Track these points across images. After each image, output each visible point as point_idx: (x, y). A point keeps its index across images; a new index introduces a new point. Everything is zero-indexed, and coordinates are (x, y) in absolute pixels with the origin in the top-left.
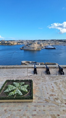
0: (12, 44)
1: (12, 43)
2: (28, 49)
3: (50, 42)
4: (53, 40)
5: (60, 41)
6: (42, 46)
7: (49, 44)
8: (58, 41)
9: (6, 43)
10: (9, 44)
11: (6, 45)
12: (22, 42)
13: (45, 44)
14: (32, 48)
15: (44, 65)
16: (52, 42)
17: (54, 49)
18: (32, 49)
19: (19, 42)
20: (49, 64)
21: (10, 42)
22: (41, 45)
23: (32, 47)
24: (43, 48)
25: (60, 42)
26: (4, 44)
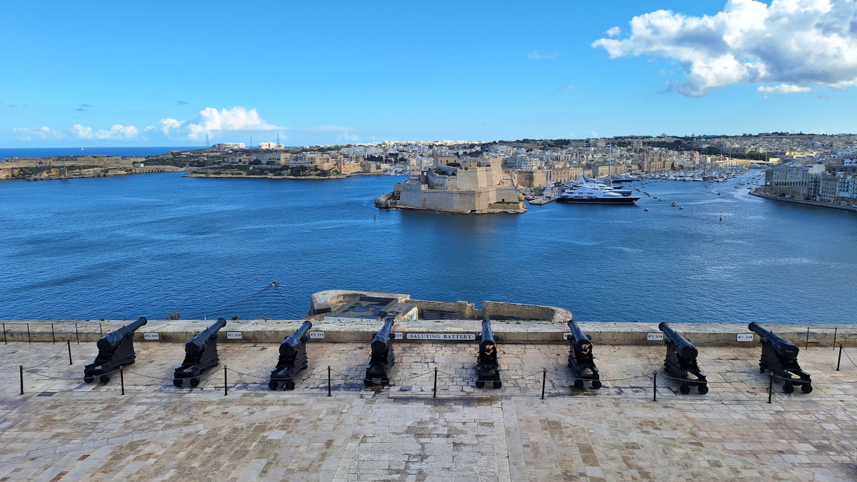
0: (324, 173)
1: (326, 166)
2: (429, 205)
3: (598, 156)
4: (620, 142)
5: (681, 144)
6: (540, 180)
7: (588, 167)
8: (660, 145)
9: (285, 167)
10: (303, 168)
11: (286, 175)
12: (397, 158)
13: (559, 165)
14: (457, 198)
15: (472, 318)
16: (618, 151)
17: (627, 202)
18: (458, 206)
19: (380, 159)
20: (505, 311)
21: (312, 160)
22: (530, 177)
23: (462, 194)
24: (539, 200)
25: (675, 157)
26: (272, 171)
